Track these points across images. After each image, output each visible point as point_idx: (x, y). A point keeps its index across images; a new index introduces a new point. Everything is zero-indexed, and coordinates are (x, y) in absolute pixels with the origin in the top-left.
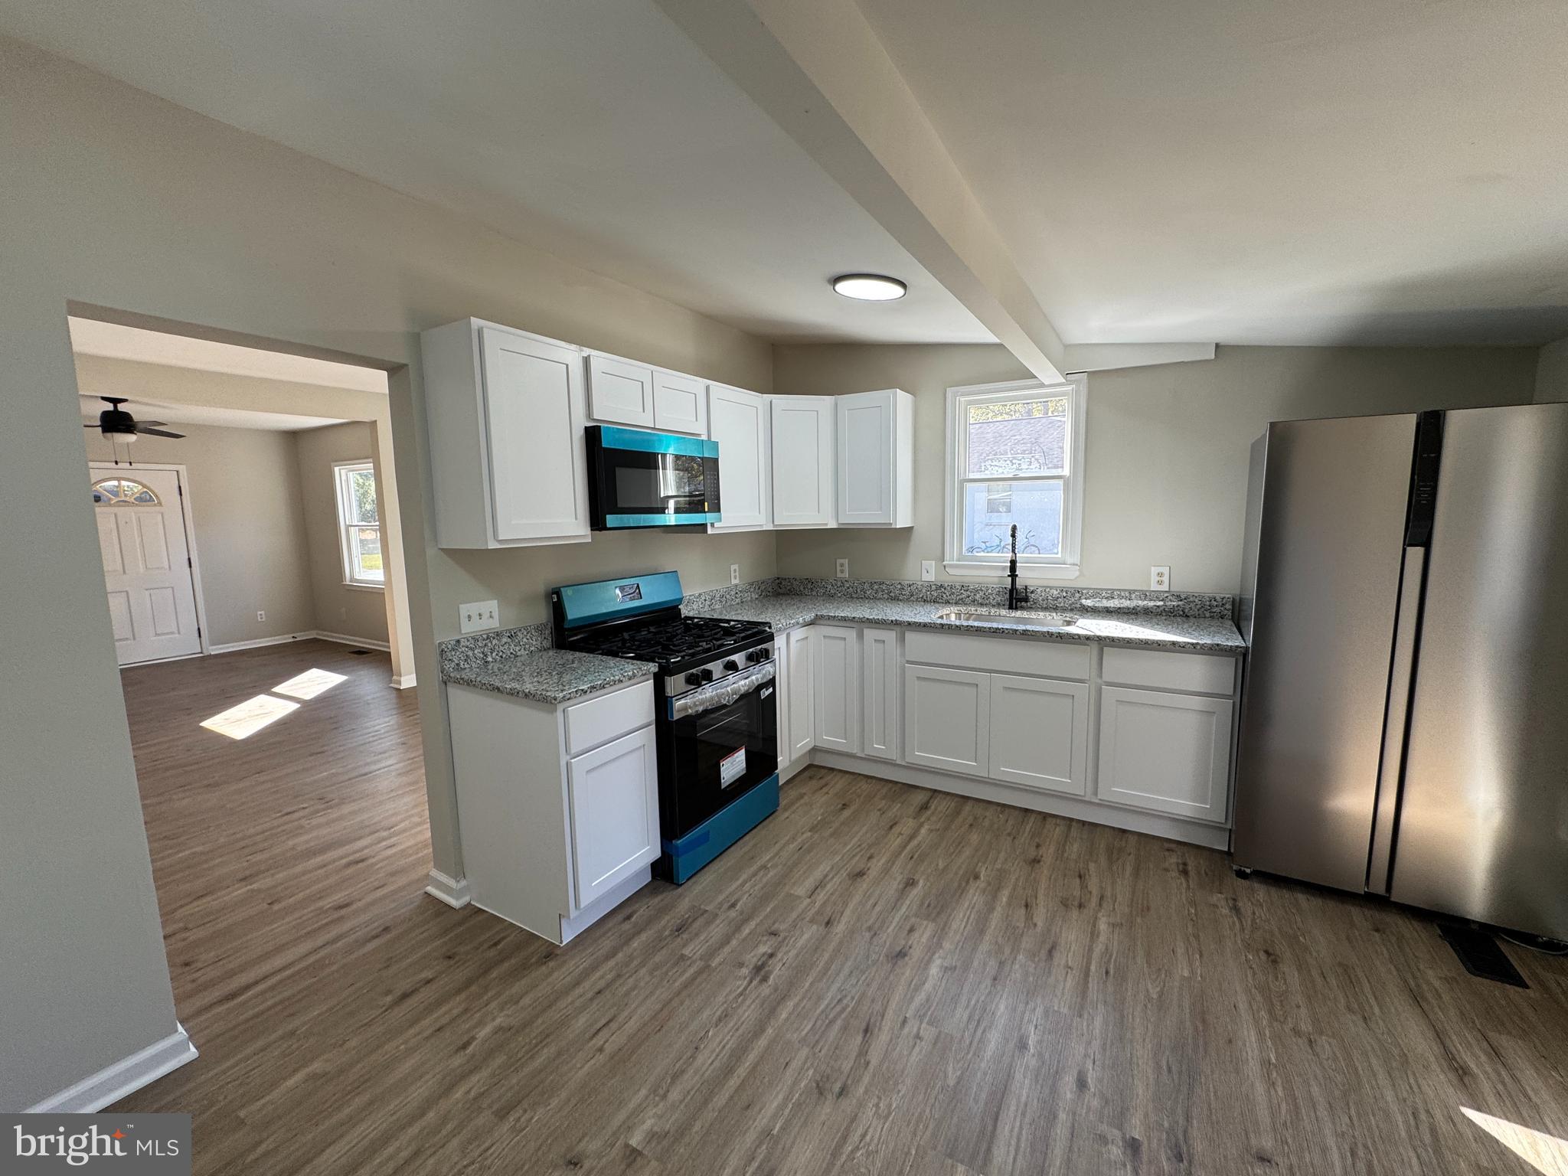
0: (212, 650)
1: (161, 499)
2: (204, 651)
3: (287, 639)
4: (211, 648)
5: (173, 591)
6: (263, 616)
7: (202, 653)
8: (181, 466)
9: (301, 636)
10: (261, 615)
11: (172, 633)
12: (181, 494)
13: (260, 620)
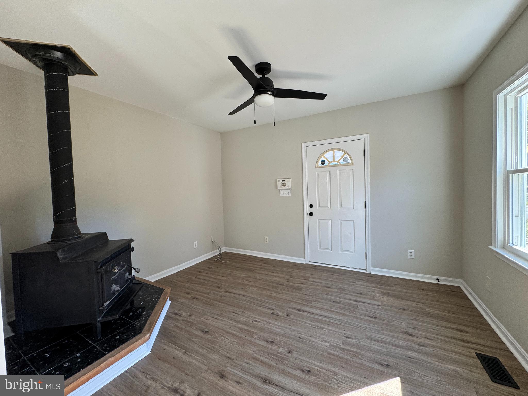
0: (373, 270)
1: (354, 161)
2: (367, 269)
3: (430, 279)
4: (372, 268)
5: (354, 223)
6: (413, 254)
7: (366, 270)
8: (366, 135)
9: (445, 281)
10: (411, 253)
11: (351, 251)
12: (364, 156)
13: (409, 257)
